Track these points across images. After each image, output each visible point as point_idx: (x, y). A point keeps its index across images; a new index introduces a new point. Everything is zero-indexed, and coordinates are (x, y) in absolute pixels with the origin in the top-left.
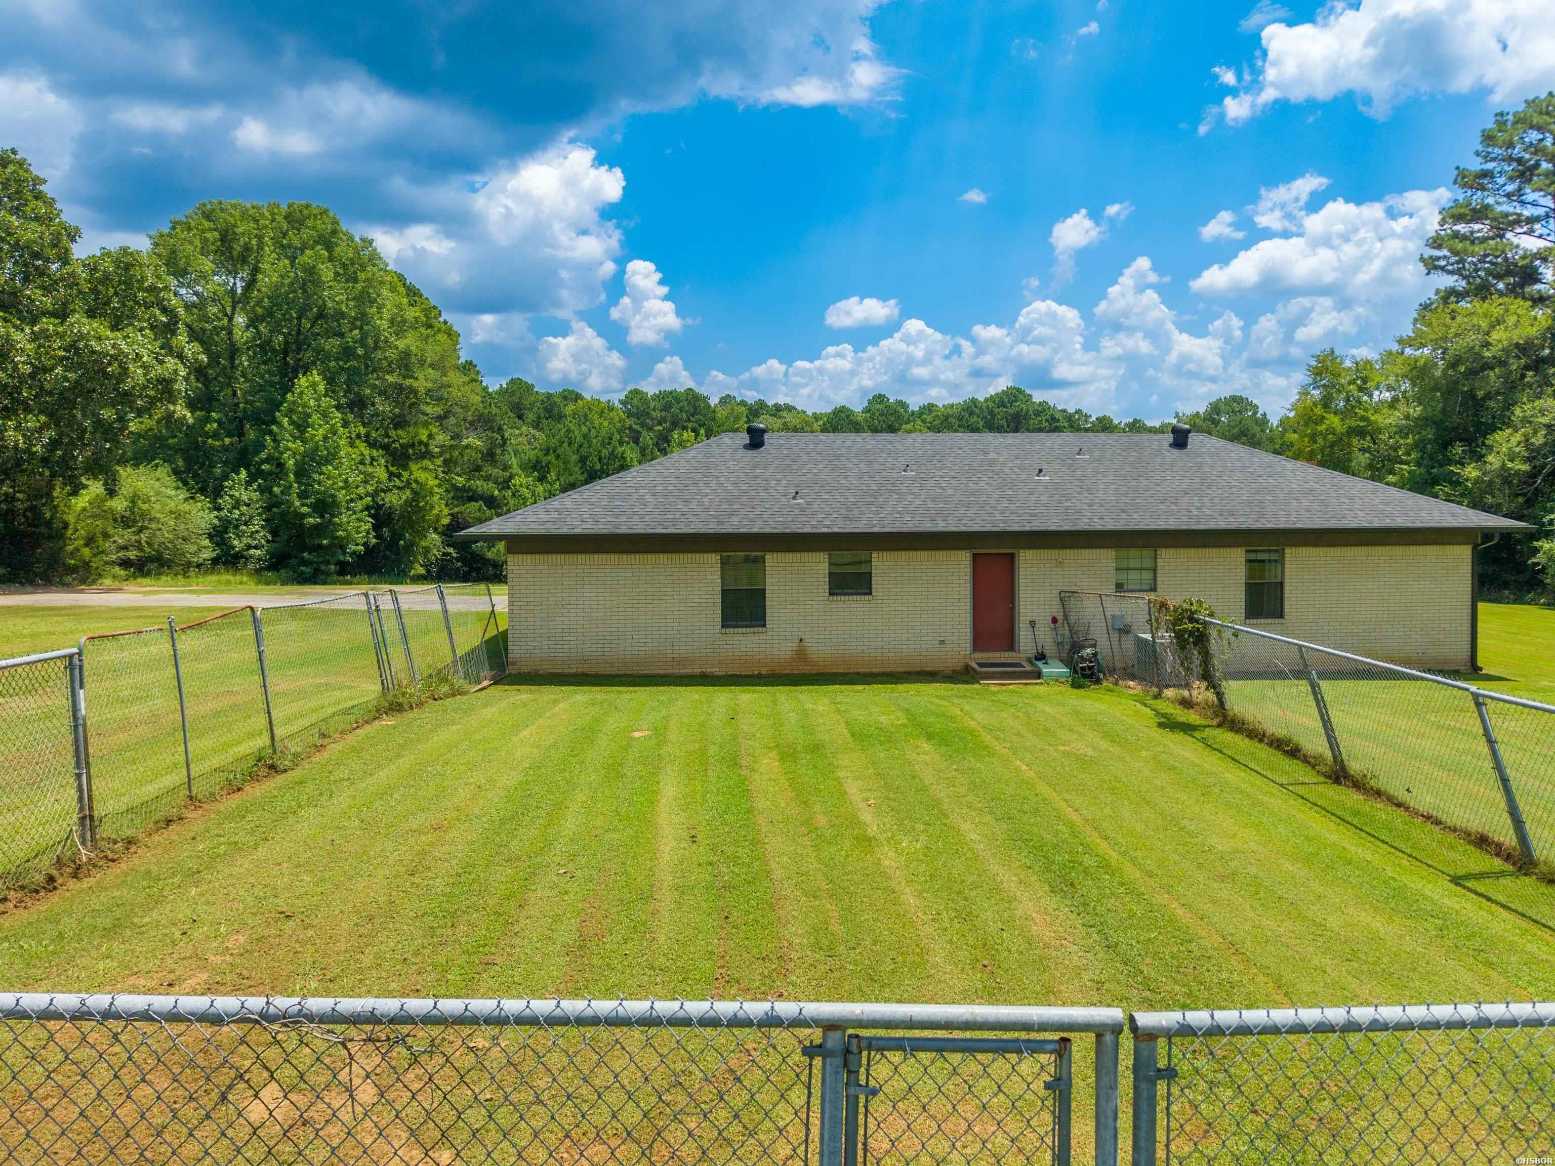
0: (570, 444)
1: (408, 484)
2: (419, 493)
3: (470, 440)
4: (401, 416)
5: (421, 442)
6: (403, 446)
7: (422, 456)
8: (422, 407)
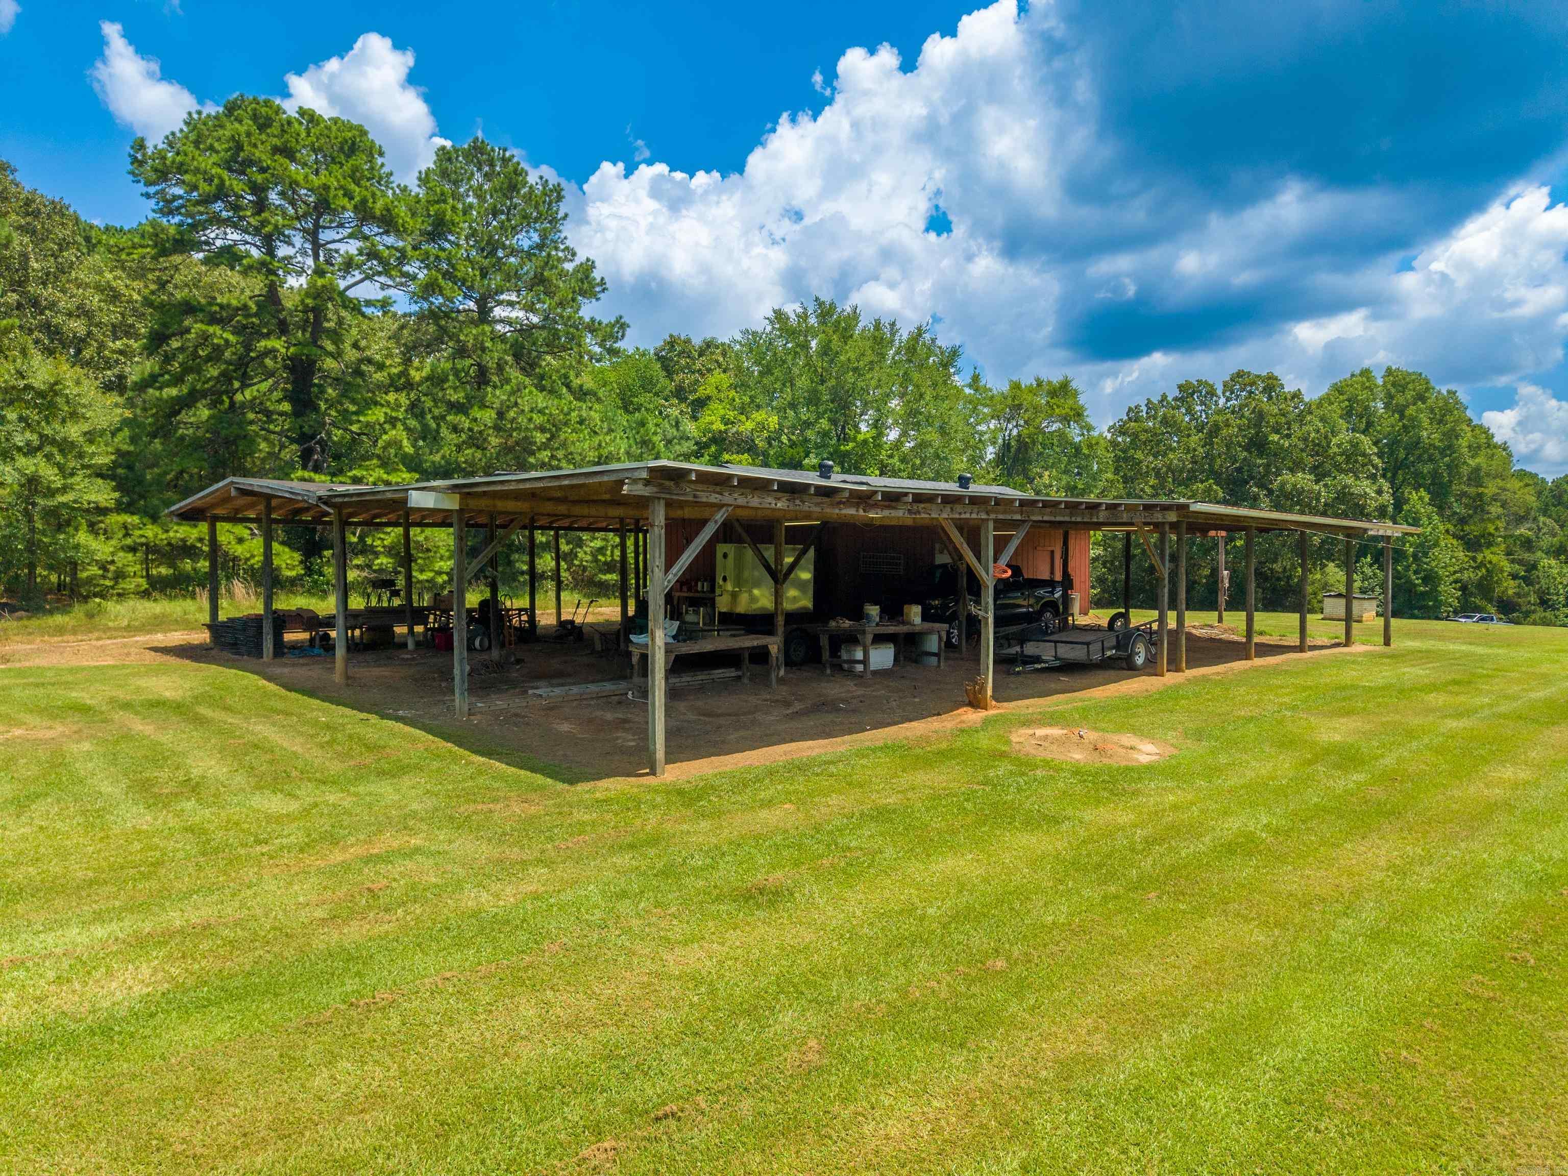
1: (1483, 564)
2: (1492, 570)
3: (1522, 530)
4: (1470, 516)
5: (1490, 534)
6: (1475, 536)
7: (1489, 545)
8: (1487, 508)
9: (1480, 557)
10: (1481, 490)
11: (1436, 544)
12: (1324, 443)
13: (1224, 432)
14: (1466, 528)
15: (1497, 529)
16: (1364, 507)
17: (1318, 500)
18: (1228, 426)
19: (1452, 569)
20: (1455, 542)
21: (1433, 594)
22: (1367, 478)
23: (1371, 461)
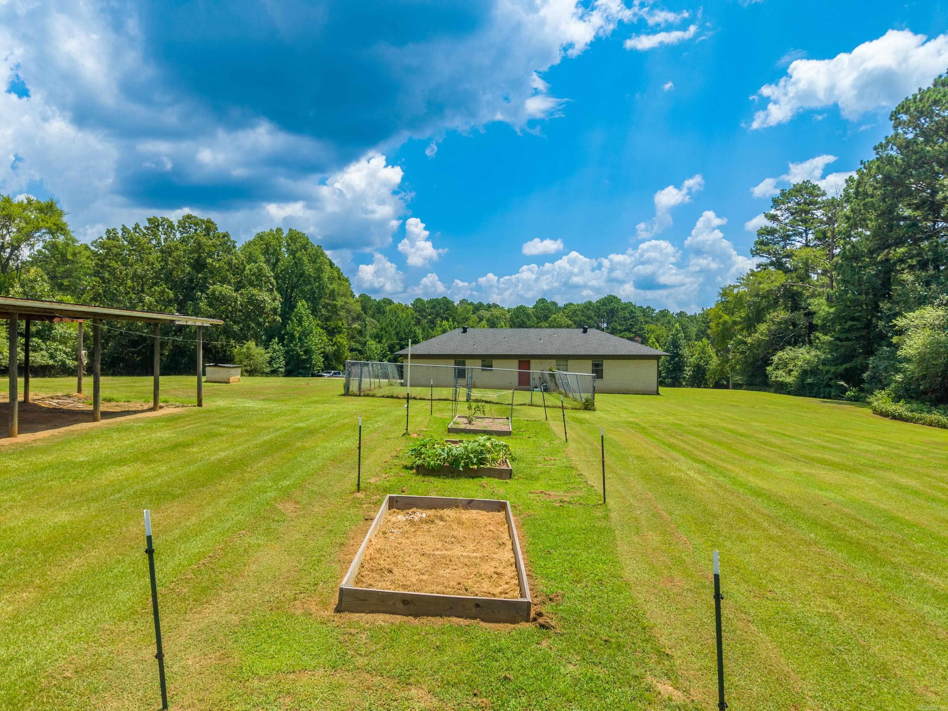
0: (392, 326)
1: (335, 343)
2: (340, 346)
3: (356, 325)
4: (331, 316)
5: (339, 327)
6: (332, 328)
7: (339, 332)
8: (339, 312)
9: (334, 340)
10: (335, 302)
11: (311, 332)
12: (241, 267)
13: (175, 254)
14: (328, 323)
15: (343, 324)
16: (264, 308)
17: (236, 302)
18: (177, 249)
19: (319, 346)
20: (322, 331)
21: (309, 360)
22: (267, 291)
23: (269, 280)
